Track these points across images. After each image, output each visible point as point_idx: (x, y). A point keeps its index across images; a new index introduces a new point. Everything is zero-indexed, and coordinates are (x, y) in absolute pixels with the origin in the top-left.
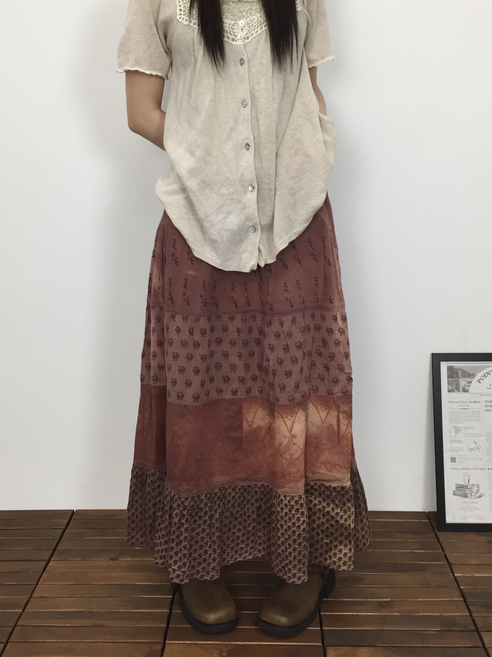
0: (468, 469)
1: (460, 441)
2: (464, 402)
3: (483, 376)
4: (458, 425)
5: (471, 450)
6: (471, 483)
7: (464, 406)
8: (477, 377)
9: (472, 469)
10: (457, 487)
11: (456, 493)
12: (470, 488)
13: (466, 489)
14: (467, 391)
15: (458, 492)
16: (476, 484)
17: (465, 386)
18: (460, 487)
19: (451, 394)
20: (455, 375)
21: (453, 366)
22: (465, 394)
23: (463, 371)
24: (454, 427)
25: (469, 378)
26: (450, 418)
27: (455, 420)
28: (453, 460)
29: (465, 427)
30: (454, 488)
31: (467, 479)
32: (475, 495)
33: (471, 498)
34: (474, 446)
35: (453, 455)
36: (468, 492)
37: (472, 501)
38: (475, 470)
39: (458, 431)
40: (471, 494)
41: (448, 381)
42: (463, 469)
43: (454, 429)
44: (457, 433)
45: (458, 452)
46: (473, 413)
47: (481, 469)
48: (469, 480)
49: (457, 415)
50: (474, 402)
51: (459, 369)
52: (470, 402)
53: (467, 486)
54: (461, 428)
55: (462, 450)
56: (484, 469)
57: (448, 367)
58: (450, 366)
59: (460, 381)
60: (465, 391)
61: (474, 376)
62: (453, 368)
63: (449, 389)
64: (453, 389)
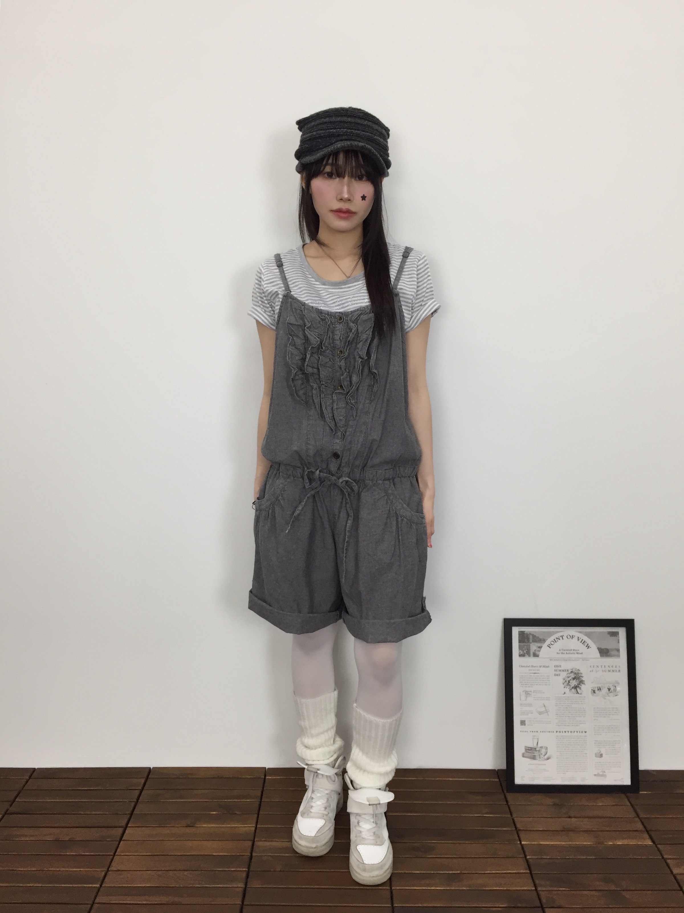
0: (537, 732)
1: (530, 705)
2: (535, 667)
3: (553, 641)
4: (528, 689)
5: (540, 713)
6: (539, 745)
7: (534, 670)
8: (548, 642)
9: (541, 732)
10: (526, 749)
11: (525, 755)
12: (539, 751)
13: (535, 751)
14: (538, 656)
15: (527, 754)
16: (545, 747)
17: (535, 650)
18: (528, 750)
19: (522, 659)
20: (526, 640)
21: (525, 631)
22: (535, 659)
23: (534, 636)
24: (524, 691)
25: (540, 643)
26: (520, 682)
27: (525, 685)
28: (523, 723)
29: (535, 691)
30: (523, 751)
31: (535, 742)
32: (543, 757)
33: (539, 760)
34: (543, 709)
35: (523, 718)
36: (536, 754)
37: (540, 763)
38: (544, 733)
39: (528, 695)
40: (540, 757)
41: (519, 646)
42: (532, 732)
43: (524, 693)
44: (527, 697)
45: (528, 715)
46: (543, 677)
47: (549, 732)
48: (538, 743)
49: (528, 679)
50: (544, 667)
51: (530, 634)
52: (540, 667)
53: (536, 749)
54: (531, 691)
55: (532, 713)
56: (552, 732)
57: (519, 632)
58: (521, 631)
59: (531, 647)
60: (535, 655)
61: (544, 641)
62: (524, 633)
63: (520, 654)
64: (525, 653)
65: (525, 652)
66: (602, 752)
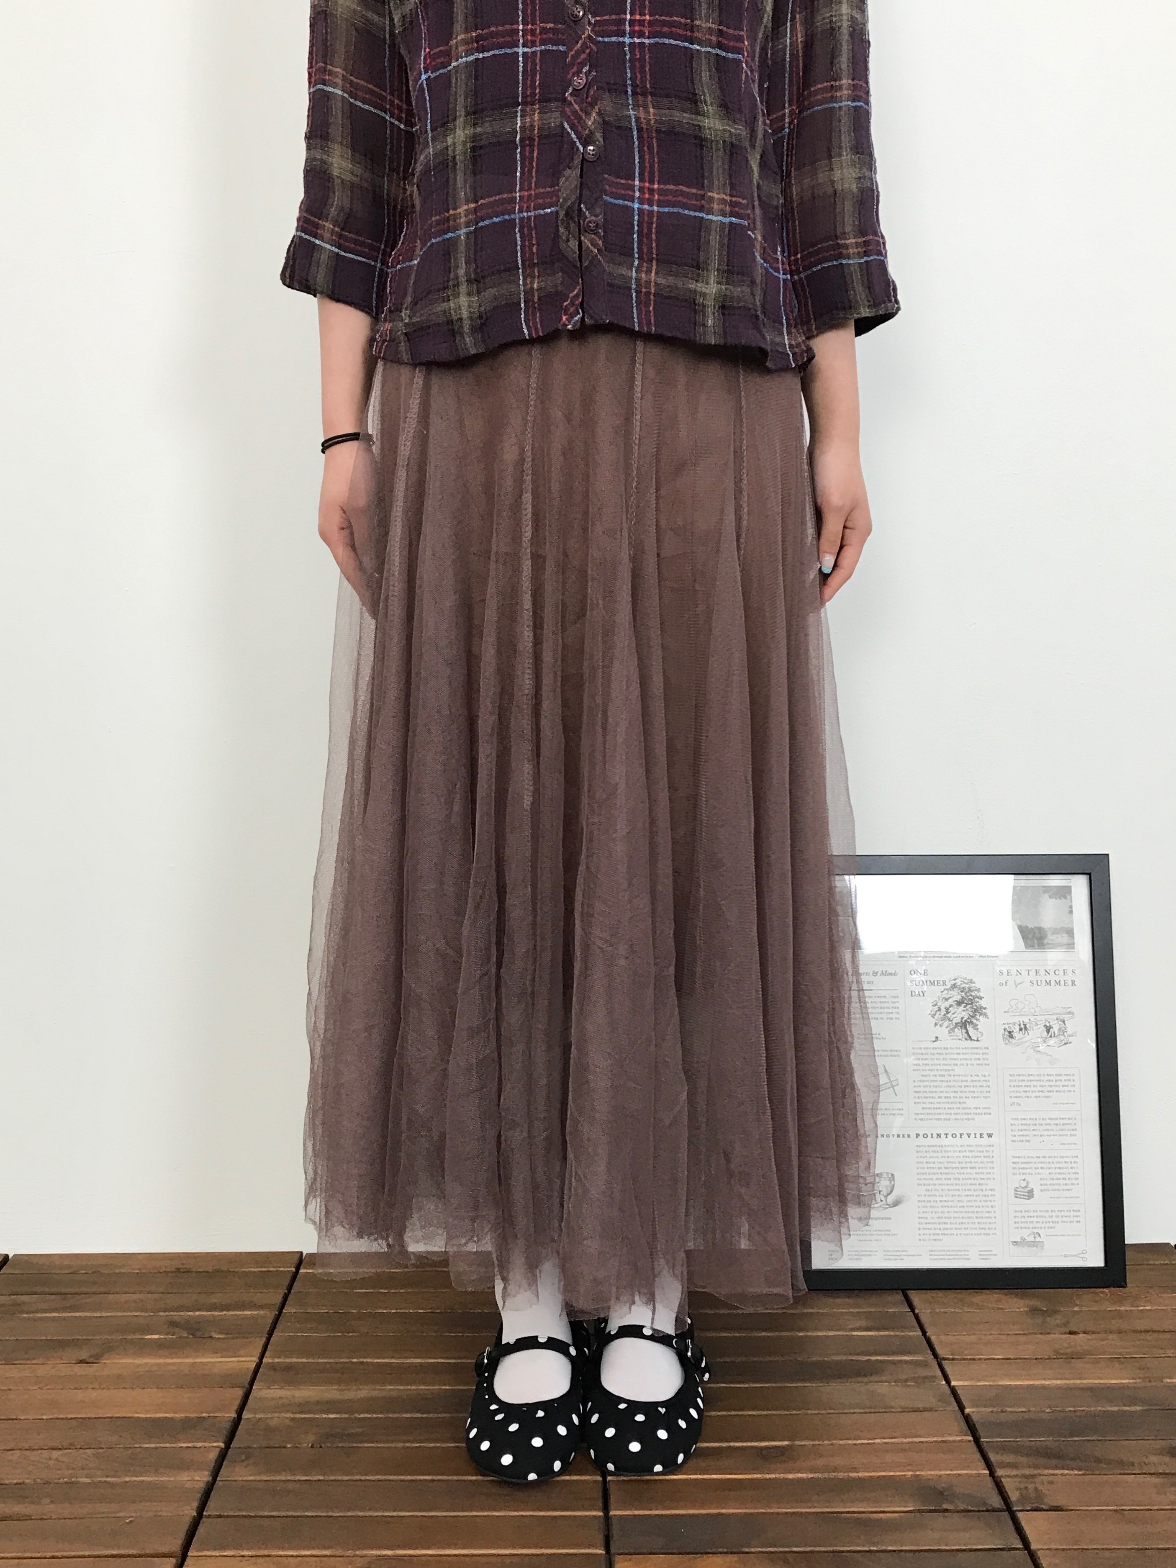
16: (888, 1173)
32: (883, 1199)
46: (881, 999)
47: (898, 1136)
50: (883, 974)
52: (875, 973)
56: (905, 1136)
66: (1031, 1186)
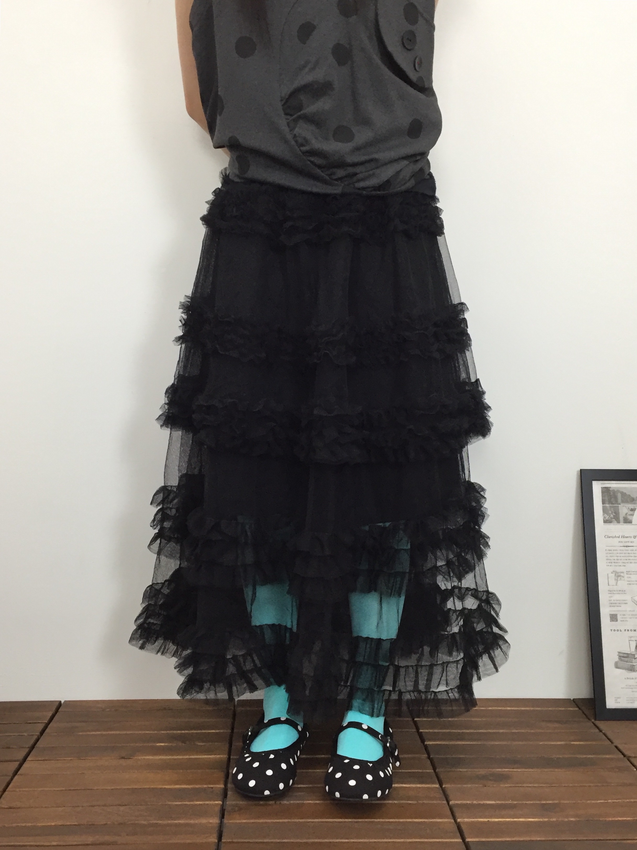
0: (635, 631)
1: (623, 592)
2: (627, 537)
4: (619, 569)
10: (620, 656)
11: (619, 665)
13: (633, 659)
14: (630, 522)
17: (626, 514)
18: (623, 657)
19: (608, 526)
20: (613, 499)
21: (610, 487)
22: (628, 526)
23: (623, 494)
24: (614, 571)
25: (631, 504)
26: (607, 559)
27: (614, 562)
28: (614, 618)
29: (629, 572)
30: (617, 659)
31: (633, 645)
35: (614, 610)
36: (635, 663)
39: (619, 578)
41: (603, 508)
42: (628, 630)
43: (613, 575)
44: (617, 580)
45: (620, 606)
49: (617, 555)
51: (618, 491)
52: (635, 537)
54: (623, 572)
55: (626, 604)
58: (605, 488)
59: (620, 508)
60: (627, 521)
62: (609, 490)
63: (605, 520)
64: (612, 518)
65: (612, 516)
